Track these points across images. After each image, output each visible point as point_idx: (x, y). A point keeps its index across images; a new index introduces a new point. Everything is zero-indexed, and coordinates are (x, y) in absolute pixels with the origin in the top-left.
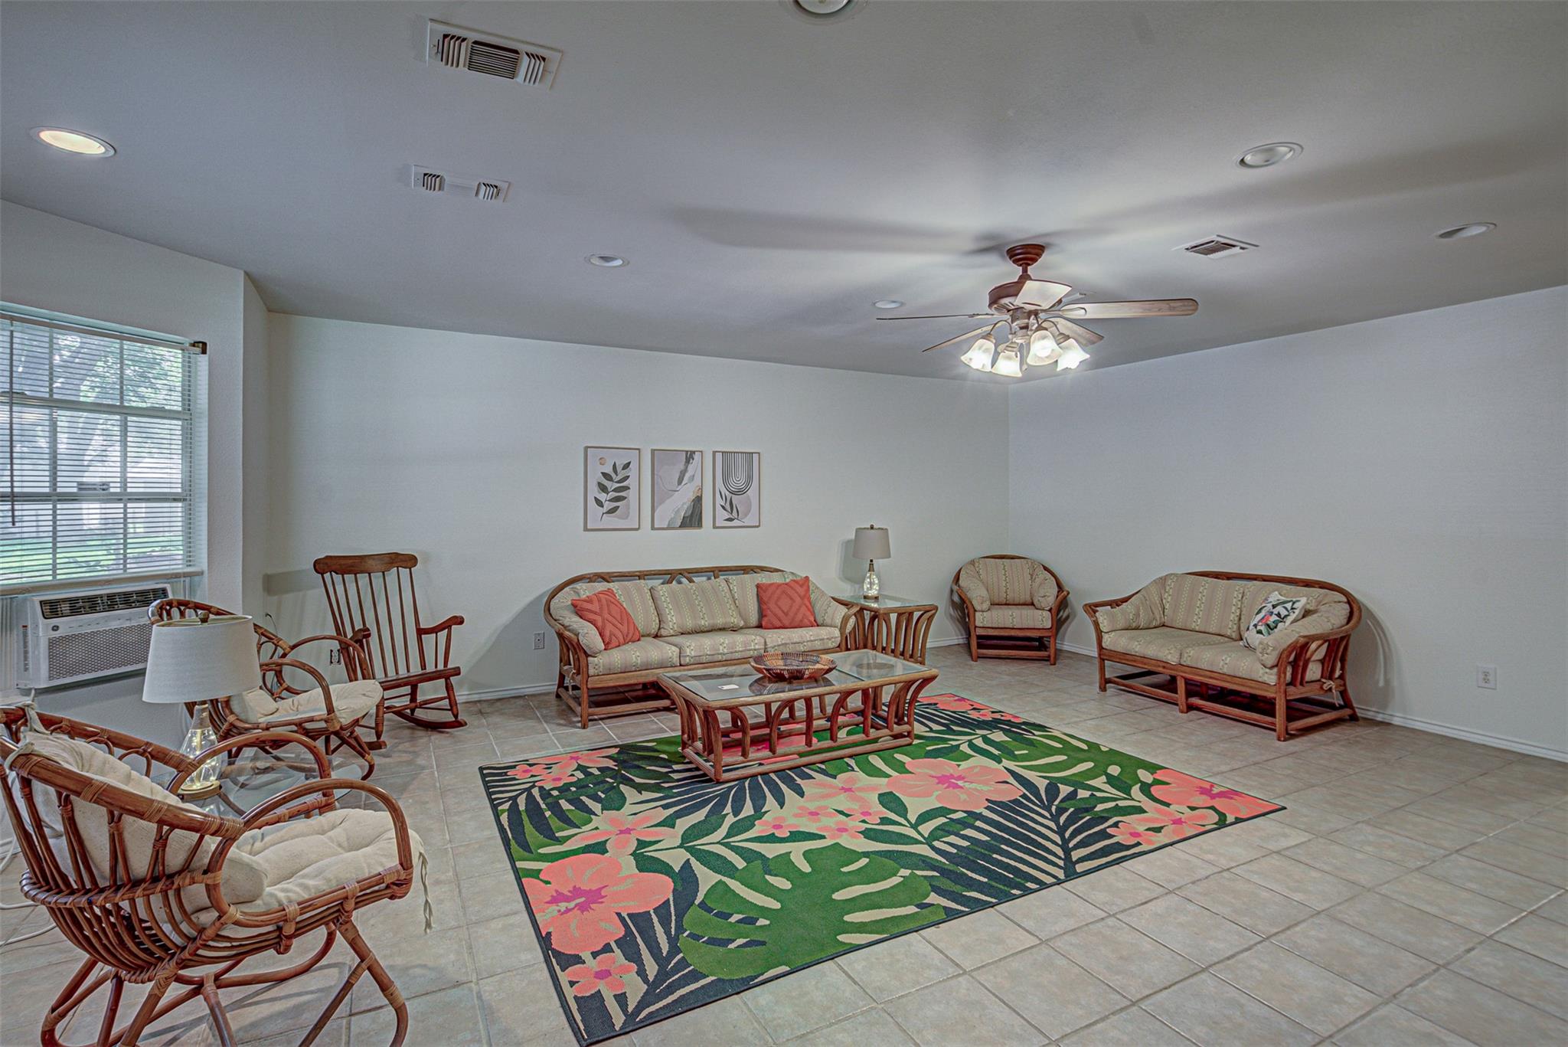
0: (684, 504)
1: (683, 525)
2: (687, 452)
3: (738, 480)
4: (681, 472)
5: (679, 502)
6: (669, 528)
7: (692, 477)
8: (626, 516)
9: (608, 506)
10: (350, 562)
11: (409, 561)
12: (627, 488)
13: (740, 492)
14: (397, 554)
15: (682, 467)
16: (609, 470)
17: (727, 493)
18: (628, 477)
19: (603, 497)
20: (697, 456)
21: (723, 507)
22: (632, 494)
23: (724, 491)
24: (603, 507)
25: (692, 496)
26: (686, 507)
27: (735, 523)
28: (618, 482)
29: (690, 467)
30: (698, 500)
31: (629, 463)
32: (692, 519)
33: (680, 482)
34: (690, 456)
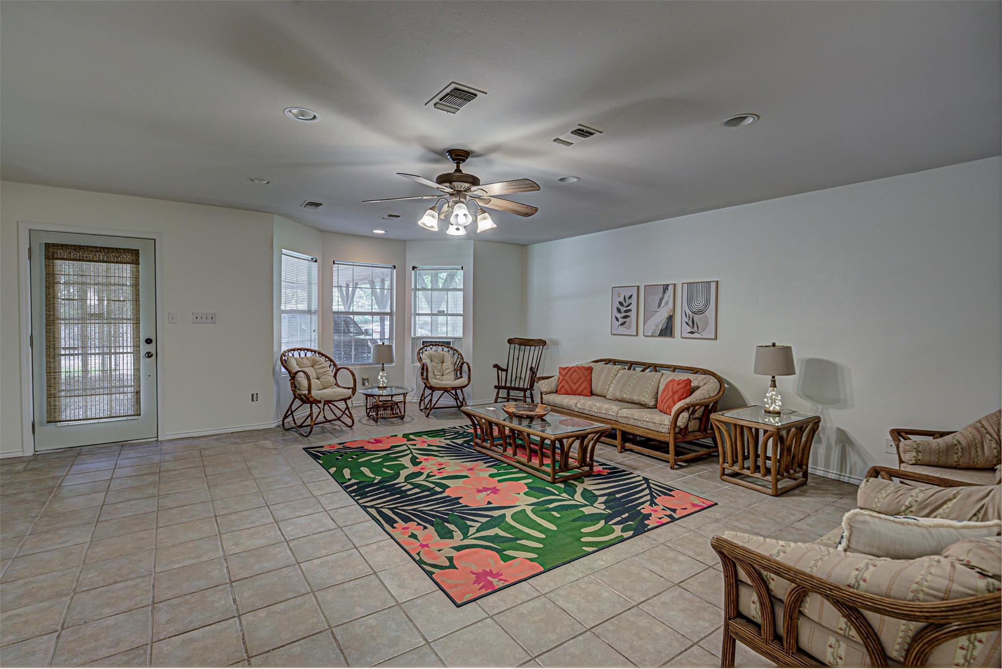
0: (661, 320)
1: (661, 335)
2: (664, 285)
3: (699, 304)
4: (660, 299)
5: (659, 319)
6: (652, 336)
7: (667, 302)
8: (629, 328)
9: (621, 321)
10: (523, 341)
11: (543, 343)
12: (630, 310)
13: (701, 312)
14: (541, 340)
15: (660, 295)
16: (622, 300)
17: (690, 313)
18: (631, 303)
19: (619, 316)
20: (671, 288)
21: (687, 323)
22: (633, 314)
23: (688, 311)
24: (618, 321)
25: (666, 315)
26: (662, 322)
27: (695, 335)
28: (626, 307)
29: (666, 295)
30: (670, 318)
31: (632, 295)
32: (667, 331)
33: (659, 306)
34: (666, 288)
